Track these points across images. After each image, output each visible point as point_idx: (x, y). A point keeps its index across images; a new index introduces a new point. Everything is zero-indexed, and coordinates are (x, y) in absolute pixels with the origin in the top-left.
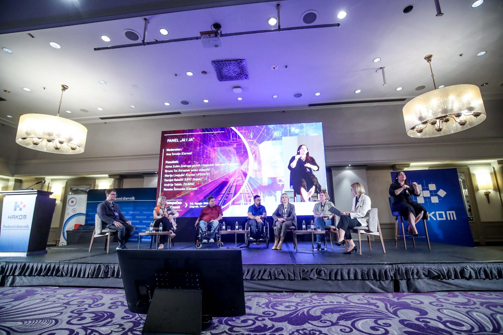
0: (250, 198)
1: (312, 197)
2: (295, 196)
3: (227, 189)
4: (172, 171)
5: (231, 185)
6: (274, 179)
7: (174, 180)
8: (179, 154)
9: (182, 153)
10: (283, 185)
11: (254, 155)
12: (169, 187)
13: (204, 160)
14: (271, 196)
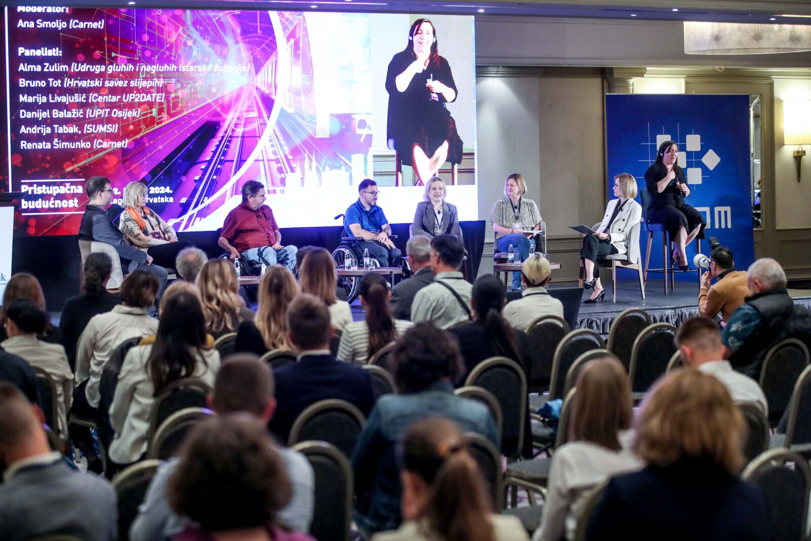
0: (283, 176)
1: (441, 171)
2: (399, 169)
3: (218, 146)
4: (42, 84)
5: (229, 133)
6: (345, 119)
7: (51, 114)
8: (60, 25)
9: (73, 24)
10: (369, 137)
11: (292, 41)
12: (39, 138)
13: (143, 50)
14: (339, 168)
